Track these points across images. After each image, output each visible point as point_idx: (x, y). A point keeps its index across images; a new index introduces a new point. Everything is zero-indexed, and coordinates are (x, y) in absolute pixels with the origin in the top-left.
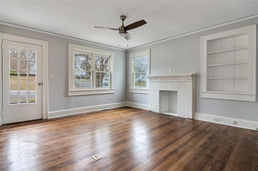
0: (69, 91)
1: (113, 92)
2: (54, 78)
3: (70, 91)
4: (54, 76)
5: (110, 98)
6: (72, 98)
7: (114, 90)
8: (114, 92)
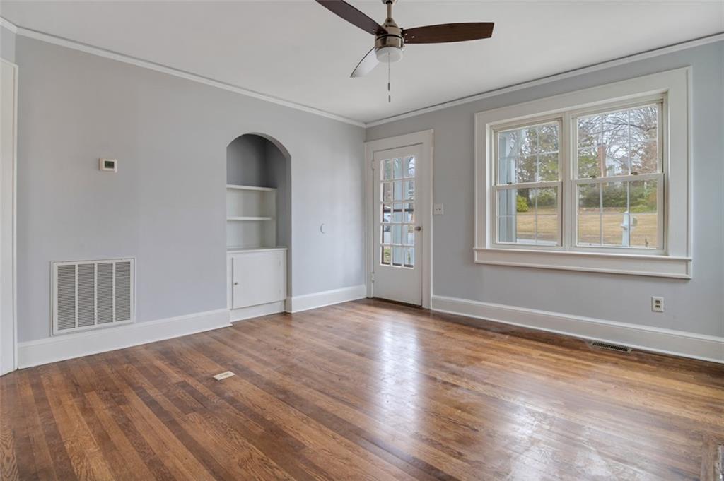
0: (476, 250)
1: (678, 272)
2: (443, 213)
3: (478, 250)
4: (442, 210)
5: (655, 298)
6: (485, 269)
7: (686, 261)
8: (684, 275)
